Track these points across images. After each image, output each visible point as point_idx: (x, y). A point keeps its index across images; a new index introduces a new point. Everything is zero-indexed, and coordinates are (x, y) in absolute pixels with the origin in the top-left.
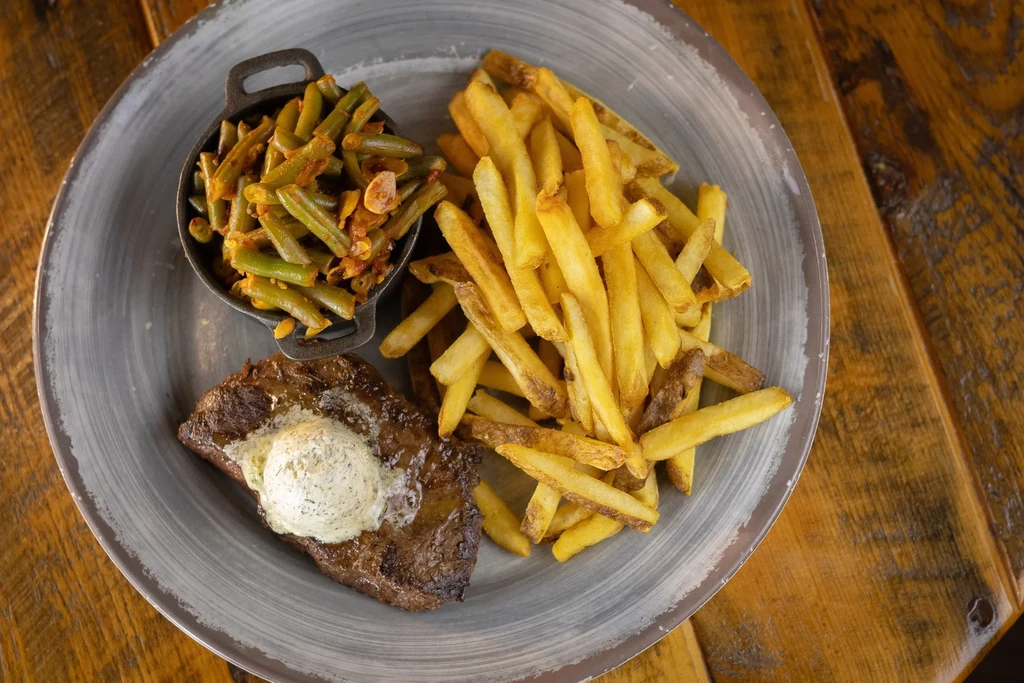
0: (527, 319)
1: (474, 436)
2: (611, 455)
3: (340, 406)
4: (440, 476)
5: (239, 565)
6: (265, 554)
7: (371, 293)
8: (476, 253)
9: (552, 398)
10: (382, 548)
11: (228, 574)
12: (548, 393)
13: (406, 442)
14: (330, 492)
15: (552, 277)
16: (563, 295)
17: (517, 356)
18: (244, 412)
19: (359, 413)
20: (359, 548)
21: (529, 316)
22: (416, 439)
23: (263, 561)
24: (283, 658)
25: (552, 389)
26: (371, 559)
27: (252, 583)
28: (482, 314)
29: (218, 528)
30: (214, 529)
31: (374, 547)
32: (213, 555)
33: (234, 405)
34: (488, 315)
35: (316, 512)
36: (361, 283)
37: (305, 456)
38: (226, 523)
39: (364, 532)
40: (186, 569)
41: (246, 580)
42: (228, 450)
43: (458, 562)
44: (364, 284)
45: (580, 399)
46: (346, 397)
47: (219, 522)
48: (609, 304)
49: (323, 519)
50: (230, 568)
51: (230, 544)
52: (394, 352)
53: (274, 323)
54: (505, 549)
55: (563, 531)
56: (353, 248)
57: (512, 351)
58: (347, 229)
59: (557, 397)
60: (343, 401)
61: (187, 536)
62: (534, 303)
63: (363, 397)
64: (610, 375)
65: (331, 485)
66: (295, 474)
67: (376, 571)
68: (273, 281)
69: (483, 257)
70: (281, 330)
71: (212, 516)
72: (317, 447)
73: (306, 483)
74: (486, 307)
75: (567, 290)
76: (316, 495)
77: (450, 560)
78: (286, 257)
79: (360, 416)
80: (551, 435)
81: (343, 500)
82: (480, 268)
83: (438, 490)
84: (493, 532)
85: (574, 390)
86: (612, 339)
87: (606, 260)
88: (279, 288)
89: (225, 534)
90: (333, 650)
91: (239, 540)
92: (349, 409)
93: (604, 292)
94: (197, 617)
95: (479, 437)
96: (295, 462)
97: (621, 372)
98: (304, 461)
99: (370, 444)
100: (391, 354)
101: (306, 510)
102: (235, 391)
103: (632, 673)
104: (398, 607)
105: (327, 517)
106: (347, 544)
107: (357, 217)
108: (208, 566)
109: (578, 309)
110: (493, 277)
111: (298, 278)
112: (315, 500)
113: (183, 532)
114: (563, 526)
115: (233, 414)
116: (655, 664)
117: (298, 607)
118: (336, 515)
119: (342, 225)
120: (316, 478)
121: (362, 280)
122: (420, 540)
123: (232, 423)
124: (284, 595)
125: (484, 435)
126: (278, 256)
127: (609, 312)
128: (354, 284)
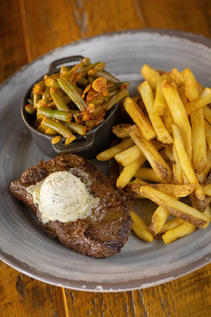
0: (156, 133)
1: (132, 190)
2: (189, 188)
3: (76, 173)
4: (115, 203)
5: (26, 238)
6: (39, 236)
7: (94, 128)
8: (138, 114)
9: (166, 173)
10: (86, 226)
11: (20, 240)
12: (164, 170)
13: (102, 189)
14: (65, 191)
15: (168, 120)
16: (172, 125)
17: (152, 153)
18: (36, 176)
19: (84, 176)
20: (76, 227)
21: (157, 132)
22: (107, 188)
23: (36, 238)
24: (36, 267)
25: (166, 168)
26: (80, 231)
27: (30, 244)
28: (138, 137)
29: (20, 225)
30: (18, 225)
31: (82, 226)
32: (15, 233)
33: (33, 173)
34: (141, 138)
35: (59, 201)
36: (90, 123)
37: (57, 178)
38: (24, 224)
39: (79, 219)
40: (2, 235)
41: (27, 243)
42: (28, 189)
43: (119, 236)
44: (91, 123)
45: (178, 171)
46: (79, 170)
47: (21, 223)
48: (192, 132)
49: (61, 204)
50: (22, 238)
51: (24, 230)
52: (103, 159)
53: (51, 138)
54: (143, 240)
55: (168, 230)
56: (87, 107)
57: (150, 151)
58: (85, 99)
59: (168, 172)
60: (78, 172)
61: (6, 225)
62: (159, 127)
63: (86, 171)
64: (191, 158)
65: (66, 188)
66: (51, 184)
67: (82, 235)
68: (53, 119)
69: (141, 114)
70: (55, 141)
71: (19, 221)
72: (62, 175)
73: (55, 187)
74: (140, 135)
75: (174, 123)
76: (59, 192)
77: (115, 235)
78: (60, 109)
79: (84, 177)
80: (164, 186)
81: (71, 196)
82: (139, 119)
83: (114, 209)
84: (137, 231)
85: (175, 168)
86: (192, 144)
87: (192, 116)
88: (55, 122)
89: (23, 227)
90: (59, 268)
91: (28, 230)
92: (80, 175)
93: (190, 127)
94: (2, 250)
95: (134, 190)
96: (52, 180)
97: (195, 156)
98: (56, 180)
99: (87, 187)
100: (101, 159)
101: (54, 200)
102: (35, 170)
103: (196, 294)
104: (91, 256)
105: (64, 204)
106: (71, 224)
107: (89, 93)
108: (12, 236)
109: (178, 130)
110: (144, 122)
111: (63, 117)
112: (58, 194)
113: (5, 224)
114: (168, 229)
115: (32, 176)
116: (207, 291)
117: (48, 253)
118: (68, 203)
119: (83, 96)
120: (59, 184)
121: (90, 122)
122: (103, 225)
123: (31, 180)
124: (43, 249)
125: (136, 190)
126: (57, 109)
127: (192, 135)
128: (86, 123)
